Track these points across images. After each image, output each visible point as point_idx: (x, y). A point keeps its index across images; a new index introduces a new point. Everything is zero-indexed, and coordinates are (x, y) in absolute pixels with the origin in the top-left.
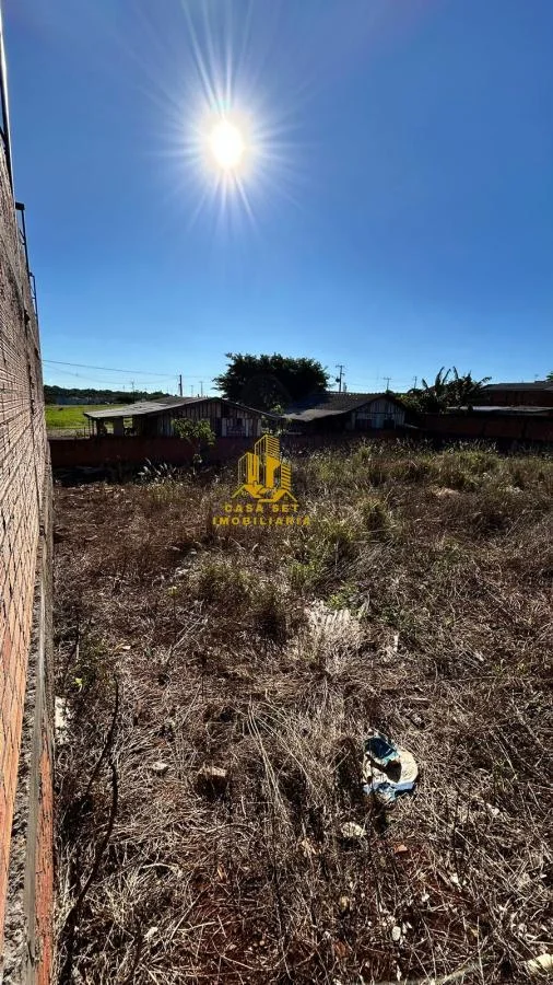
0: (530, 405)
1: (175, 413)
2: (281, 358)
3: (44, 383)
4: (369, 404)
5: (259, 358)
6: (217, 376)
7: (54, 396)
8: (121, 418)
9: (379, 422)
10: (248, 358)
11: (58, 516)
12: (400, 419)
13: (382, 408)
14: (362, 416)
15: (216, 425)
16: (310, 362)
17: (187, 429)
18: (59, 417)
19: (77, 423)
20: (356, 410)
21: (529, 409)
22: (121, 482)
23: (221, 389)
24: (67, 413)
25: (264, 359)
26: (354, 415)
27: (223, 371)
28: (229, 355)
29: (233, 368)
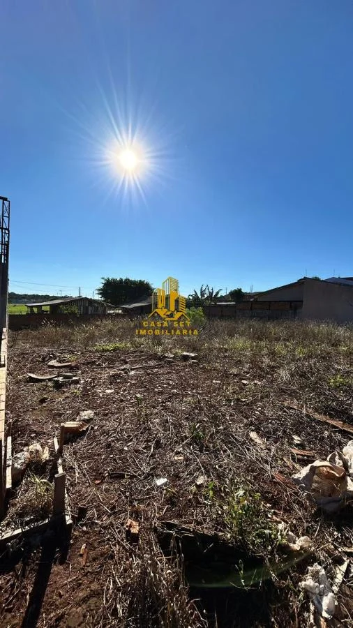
6: (98, 288)
7: (11, 299)
8: (42, 306)
10: (113, 279)
16: (144, 281)
17: (67, 309)
23: (99, 294)
25: (121, 280)
27: (101, 286)
28: (103, 278)
29: (105, 284)
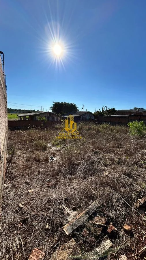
0: (124, 115)
1: (38, 115)
2: (66, 103)
3: (8, 108)
4: (85, 114)
5: (61, 103)
6: (51, 107)
7: (10, 111)
8: (26, 116)
9: (88, 118)
10: (58, 103)
11: (9, 135)
12: (93, 118)
13: (88, 115)
14: (83, 117)
15: (48, 118)
16: (73, 104)
17: (40, 119)
18: (11, 116)
19: (15, 117)
20: (82, 115)
21: (124, 116)
22: (25, 130)
23: (51, 110)
24: (13, 115)
25: (62, 103)
26: (82, 116)
27: (52, 106)
28: (53, 102)
29: (54, 105)
